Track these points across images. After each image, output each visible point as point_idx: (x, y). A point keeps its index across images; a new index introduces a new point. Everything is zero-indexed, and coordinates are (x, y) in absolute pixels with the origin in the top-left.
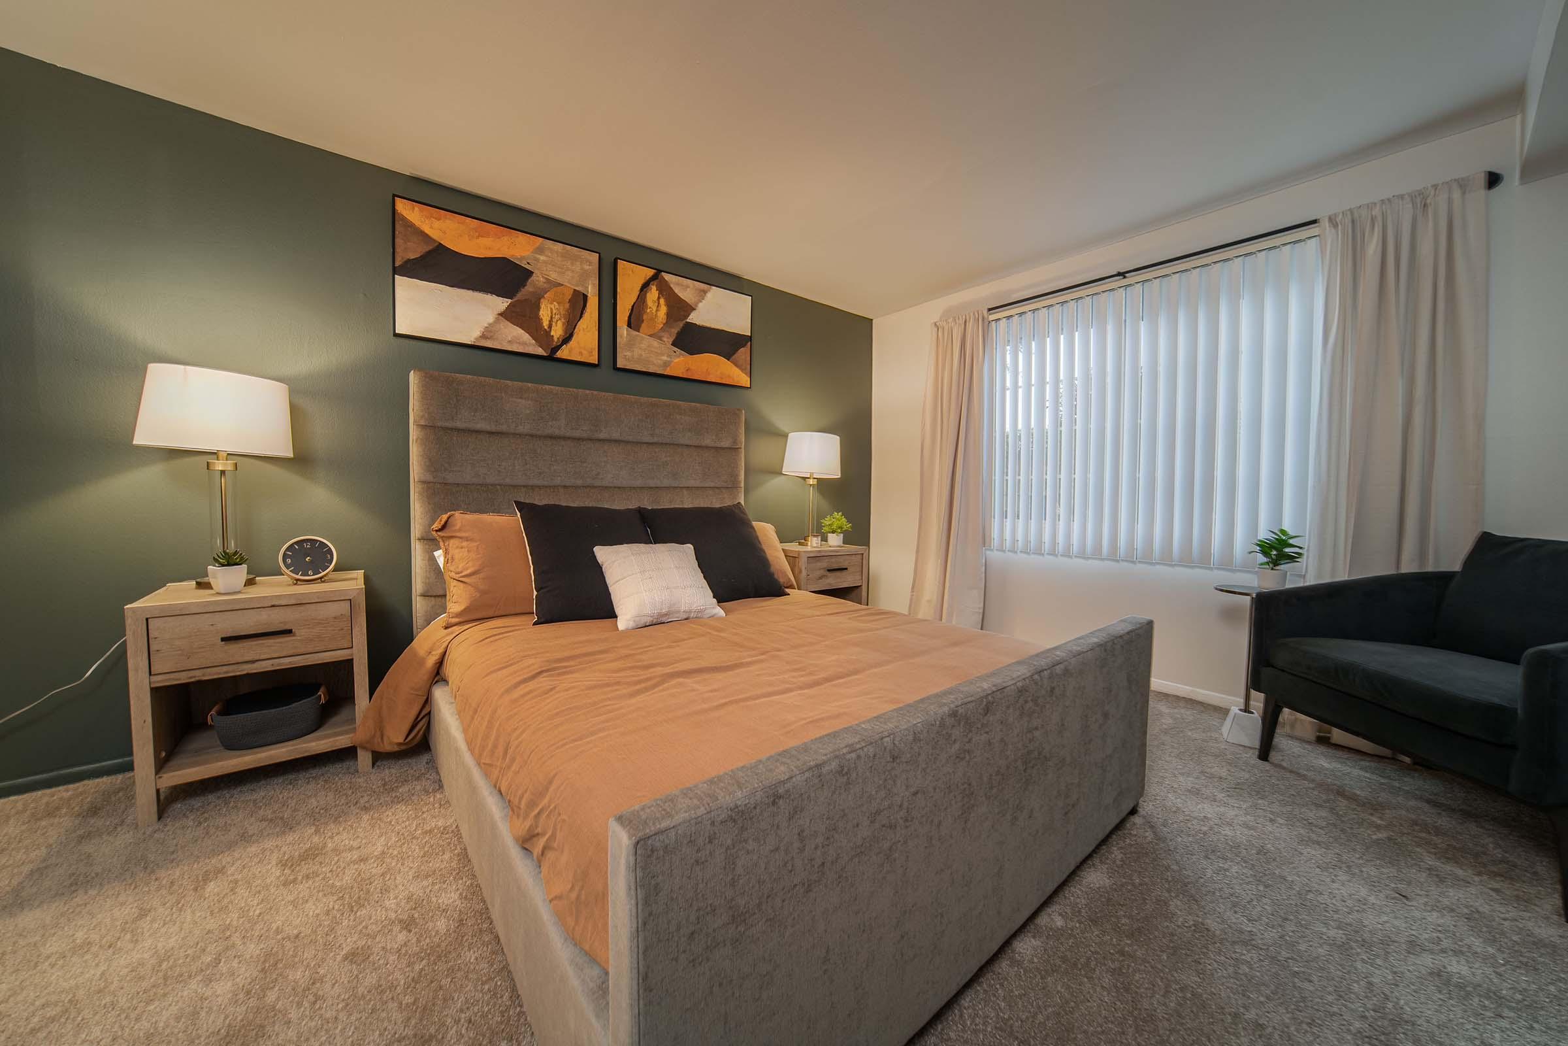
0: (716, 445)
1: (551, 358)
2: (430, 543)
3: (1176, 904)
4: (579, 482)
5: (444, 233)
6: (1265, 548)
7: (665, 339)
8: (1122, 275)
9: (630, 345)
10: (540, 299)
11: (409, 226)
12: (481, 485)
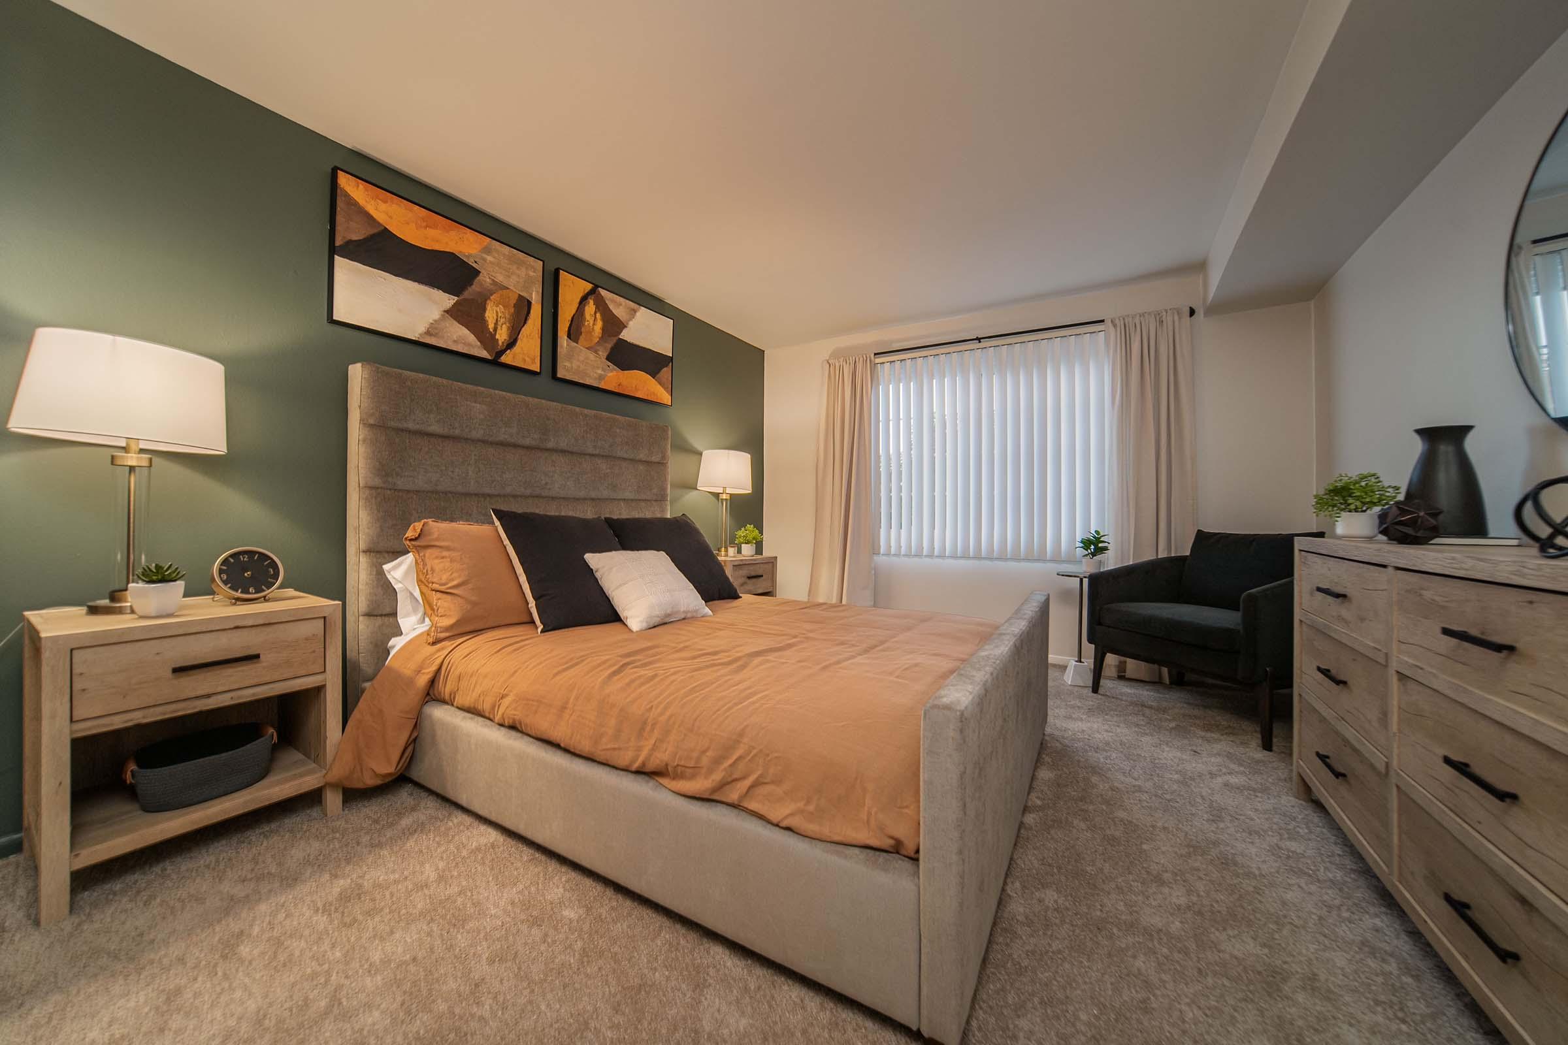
0: (648, 459)
1: (495, 362)
2: (378, 556)
3: (1094, 779)
4: (528, 492)
5: (391, 217)
6: (1086, 543)
7: (600, 353)
8: (979, 339)
9: (570, 357)
10: (486, 300)
11: (352, 205)
12: (432, 492)
